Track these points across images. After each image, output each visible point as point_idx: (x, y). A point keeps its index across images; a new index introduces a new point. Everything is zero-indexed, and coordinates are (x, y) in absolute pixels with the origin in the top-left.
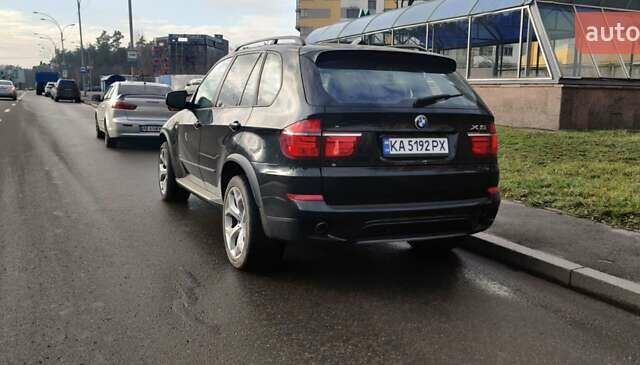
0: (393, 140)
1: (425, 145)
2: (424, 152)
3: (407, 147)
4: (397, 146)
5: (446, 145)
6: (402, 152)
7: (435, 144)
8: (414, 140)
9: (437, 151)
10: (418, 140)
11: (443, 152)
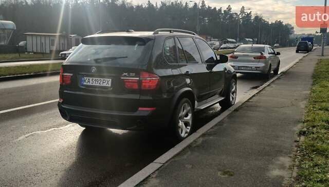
0: (85, 78)
1: (99, 82)
2: (98, 85)
3: (91, 82)
4: (87, 81)
5: (110, 83)
6: (88, 84)
7: (104, 81)
8: (94, 79)
9: (105, 85)
10: (97, 79)
11: (107, 85)
